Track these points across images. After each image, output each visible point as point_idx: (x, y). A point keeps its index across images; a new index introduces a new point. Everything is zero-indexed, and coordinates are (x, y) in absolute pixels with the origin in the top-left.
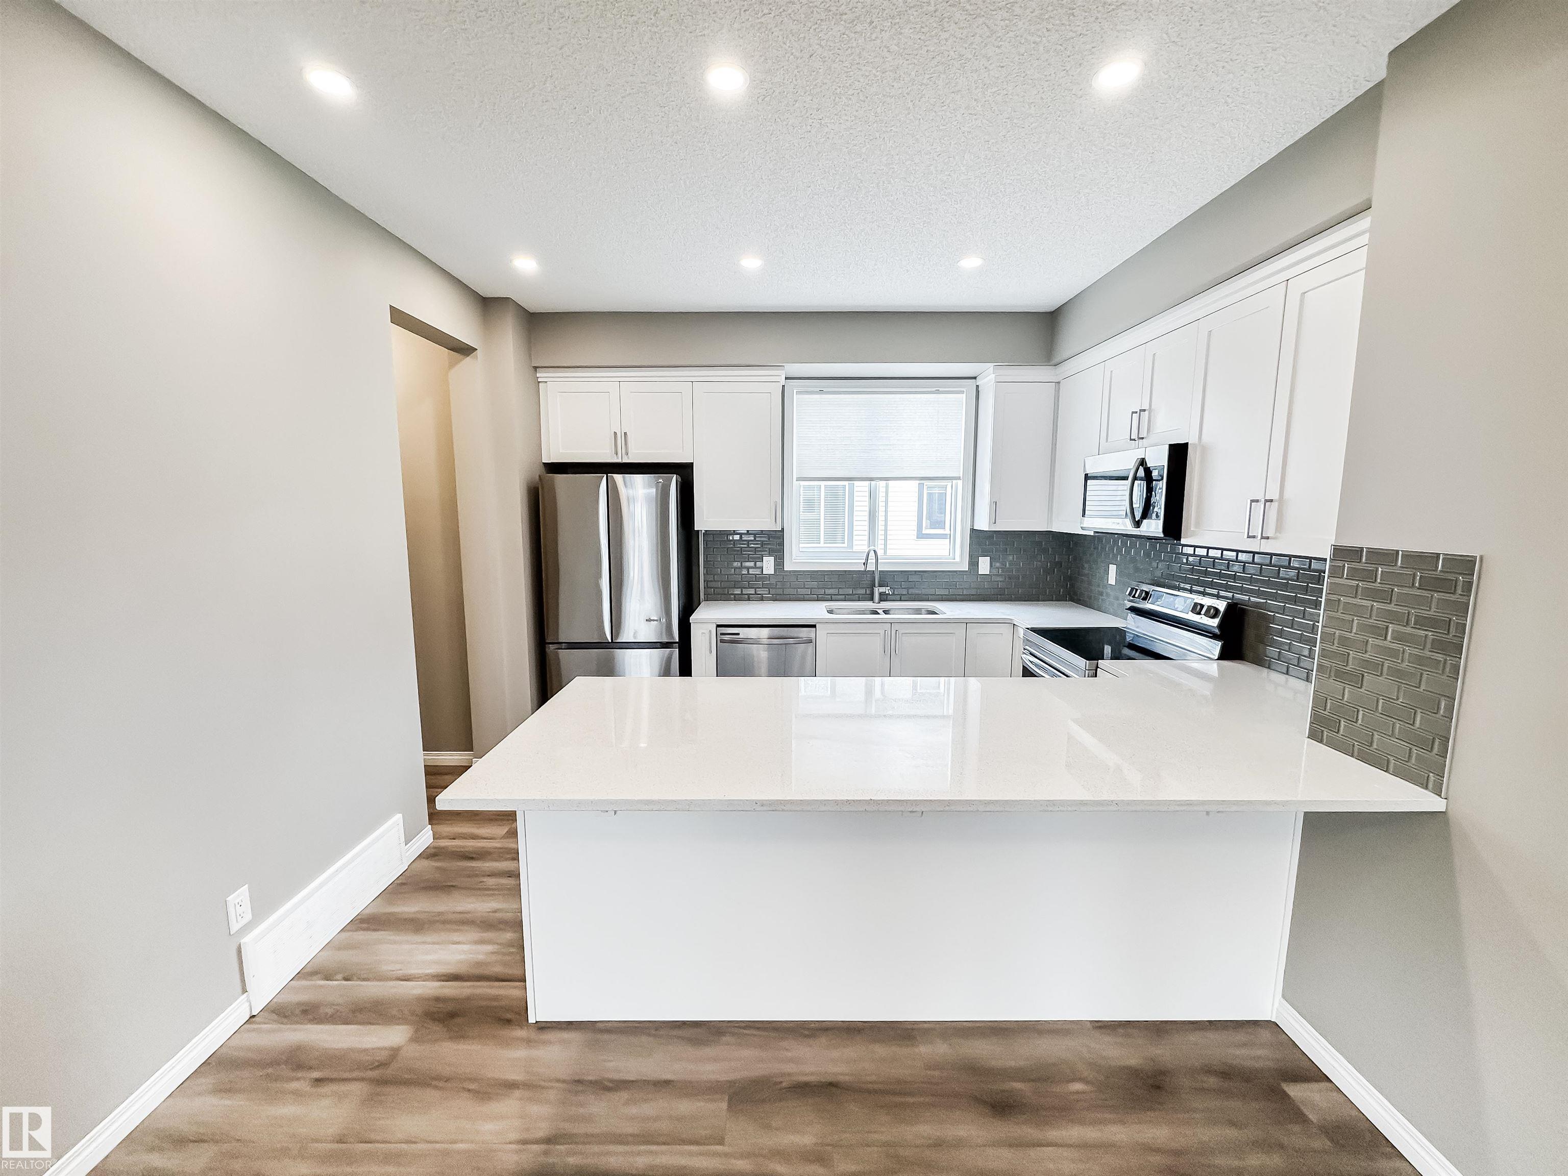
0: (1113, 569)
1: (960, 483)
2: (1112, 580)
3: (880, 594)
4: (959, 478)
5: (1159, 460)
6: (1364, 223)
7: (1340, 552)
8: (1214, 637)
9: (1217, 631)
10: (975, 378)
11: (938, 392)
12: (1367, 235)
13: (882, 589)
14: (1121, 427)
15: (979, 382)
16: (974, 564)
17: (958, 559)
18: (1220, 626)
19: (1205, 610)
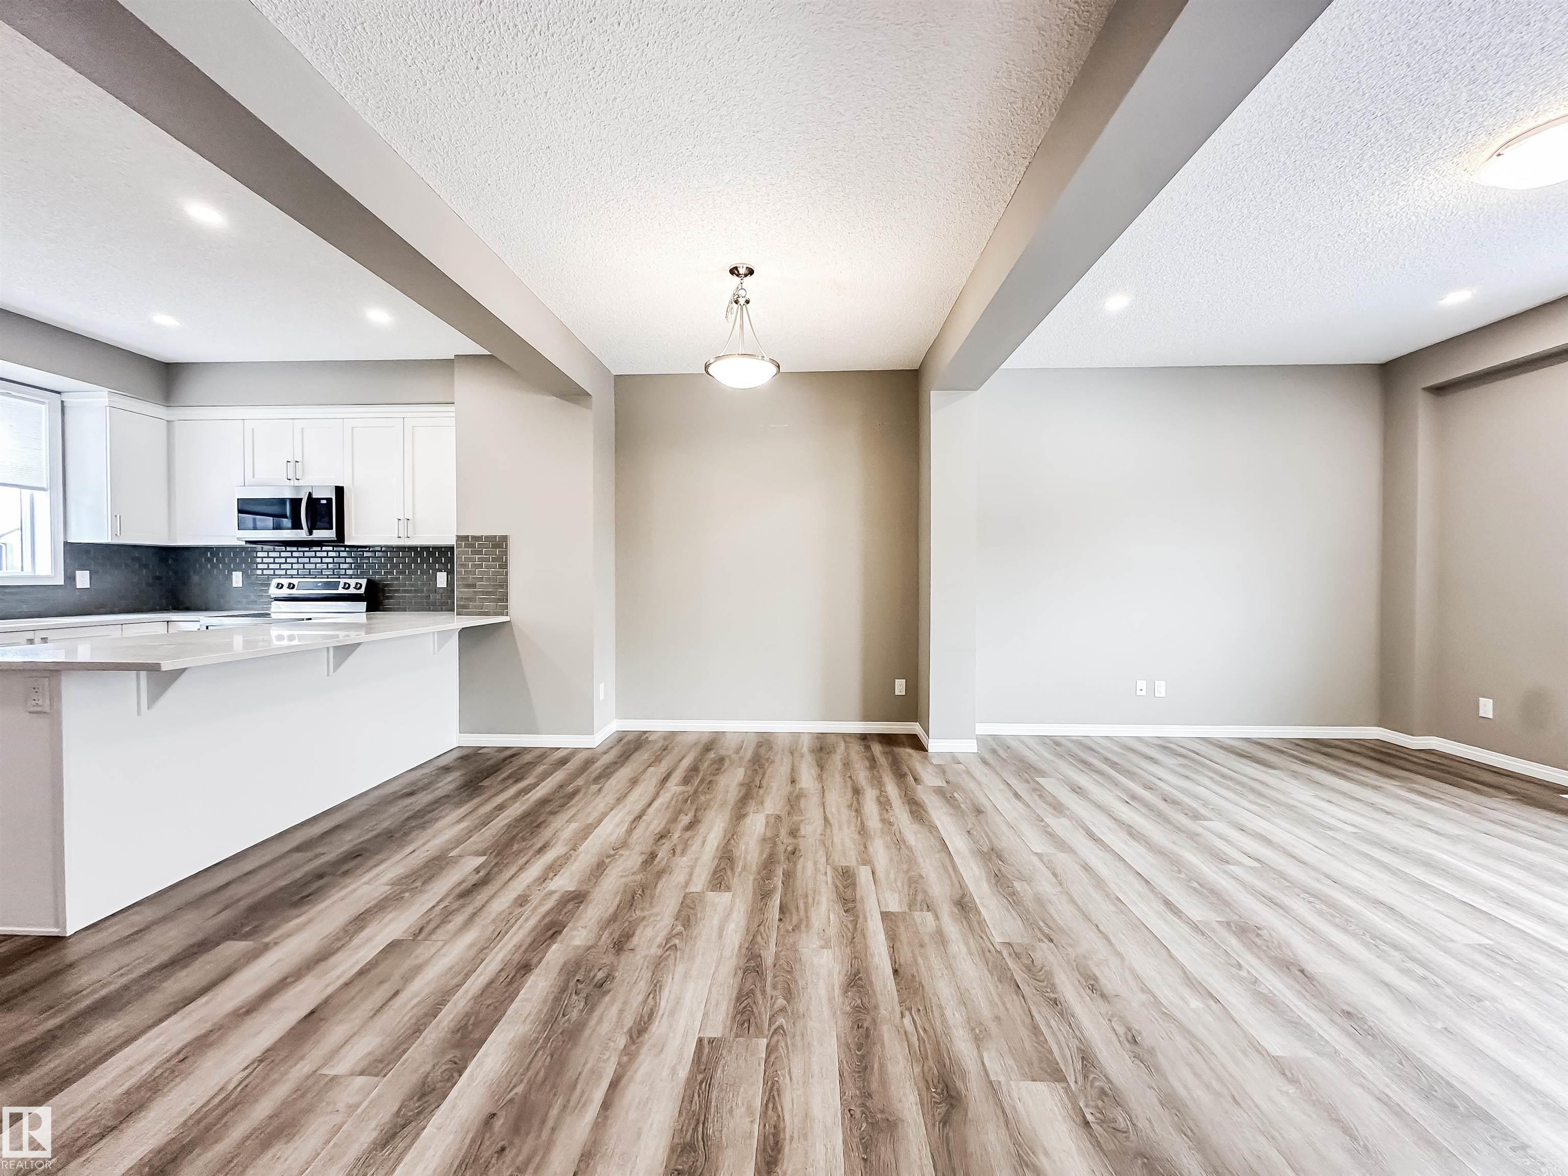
0: (237, 575)
2: (238, 583)
4: (40, 488)
6: (451, 408)
7: (460, 538)
8: (362, 600)
9: (361, 597)
10: (59, 393)
15: (68, 398)
16: (70, 577)
18: (363, 594)
19: (353, 585)
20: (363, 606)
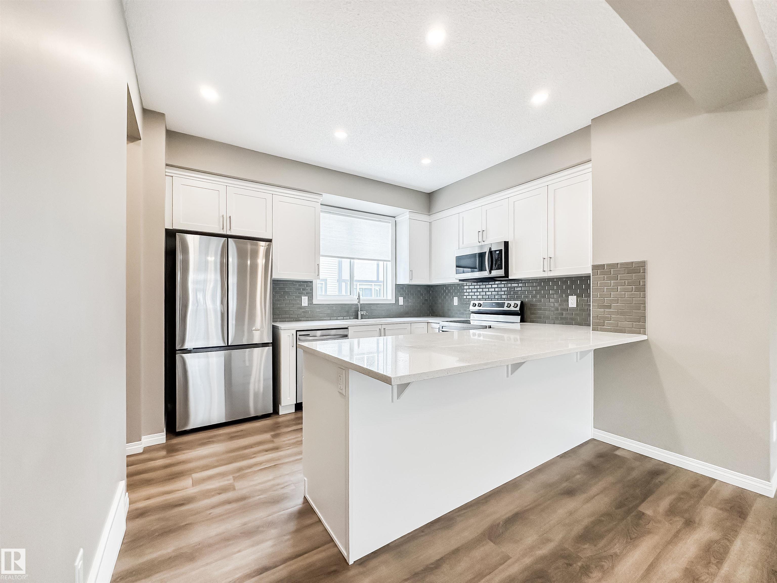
0: (456, 299)
1: (389, 263)
2: (456, 303)
4: (389, 261)
6: (589, 165)
7: (595, 267)
9: (518, 312)
10: (395, 217)
11: (380, 221)
12: (591, 169)
13: (362, 313)
15: (397, 219)
16: (397, 300)
17: (390, 297)
18: (519, 310)
19: (512, 305)
20: (518, 318)
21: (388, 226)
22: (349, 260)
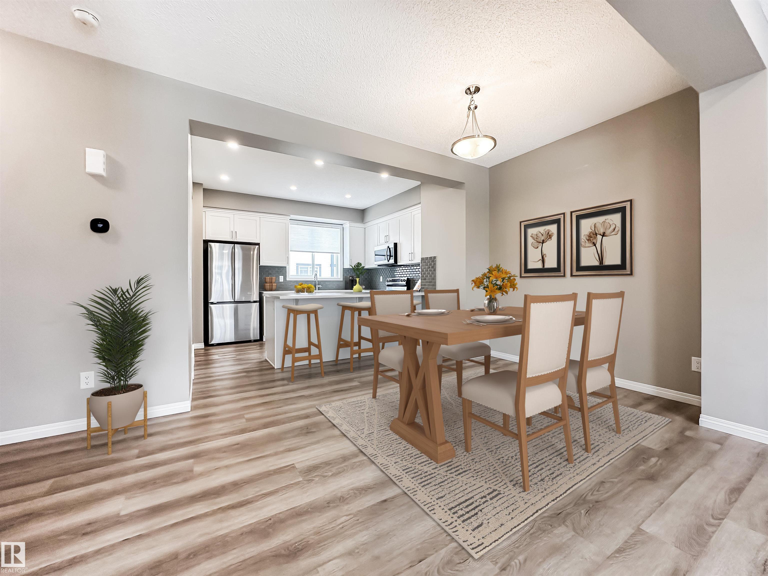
0: (381, 277)
1: (339, 255)
2: (381, 280)
3: (318, 287)
4: (338, 253)
5: (392, 246)
6: (420, 205)
7: (422, 259)
8: (405, 286)
9: (405, 284)
10: (342, 225)
11: (332, 228)
12: (420, 207)
13: (319, 286)
14: (382, 240)
15: (344, 226)
17: (339, 277)
18: (406, 283)
21: (337, 231)
22: (312, 253)
